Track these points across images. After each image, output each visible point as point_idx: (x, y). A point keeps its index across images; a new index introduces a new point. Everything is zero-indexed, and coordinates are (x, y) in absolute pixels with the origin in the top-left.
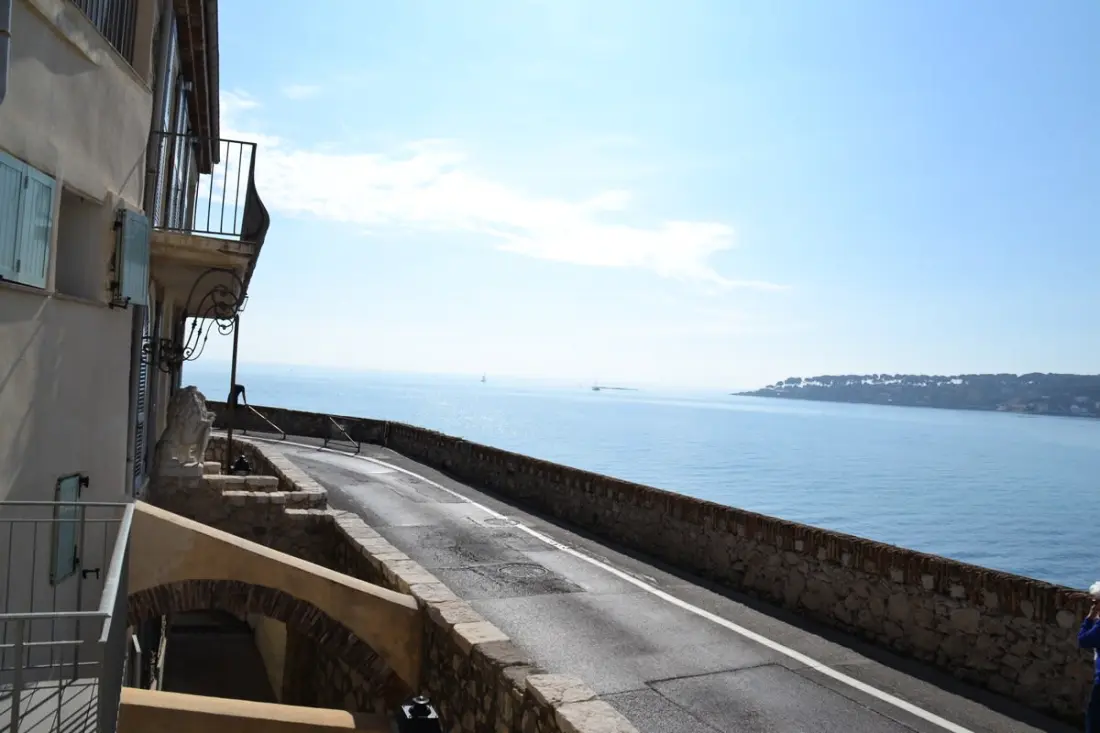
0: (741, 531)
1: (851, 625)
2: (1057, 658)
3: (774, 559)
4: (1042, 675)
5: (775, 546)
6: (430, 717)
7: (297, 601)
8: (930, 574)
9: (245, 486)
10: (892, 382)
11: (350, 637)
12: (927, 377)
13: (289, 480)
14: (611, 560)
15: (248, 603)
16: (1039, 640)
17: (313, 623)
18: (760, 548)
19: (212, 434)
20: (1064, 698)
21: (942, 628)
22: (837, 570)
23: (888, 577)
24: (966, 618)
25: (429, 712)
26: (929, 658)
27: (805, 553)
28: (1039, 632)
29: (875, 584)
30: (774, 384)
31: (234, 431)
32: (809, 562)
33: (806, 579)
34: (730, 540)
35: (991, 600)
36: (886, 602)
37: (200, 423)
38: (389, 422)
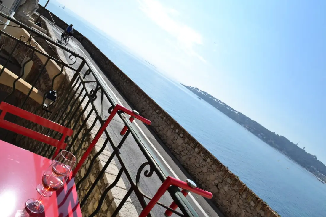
0: (148, 102)
1: (158, 133)
2: (191, 156)
3: (151, 111)
4: (186, 158)
5: (153, 109)
6: (55, 95)
7: (38, 58)
8: (179, 129)
9: (38, 29)
10: (221, 103)
11: (46, 73)
12: (230, 107)
13: (50, 34)
14: (116, 93)
15: (27, 52)
16: (190, 152)
17: (39, 65)
18: (150, 108)
19: (35, 12)
20: (187, 164)
21: (174, 141)
22: (162, 120)
23: (170, 126)
24: (180, 141)
25: (55, 94)
26: (168, 146)
27: (158, 113)
28: (191, 150)
29: (167, 126)
30: (192, 87)
31: (41, 15)
32: (157, 115)
33: (155, 119)
34: (144, 103)
35: (186, 140)
36: (167, 131)
37: (35, 7)
38: (84, 36)
